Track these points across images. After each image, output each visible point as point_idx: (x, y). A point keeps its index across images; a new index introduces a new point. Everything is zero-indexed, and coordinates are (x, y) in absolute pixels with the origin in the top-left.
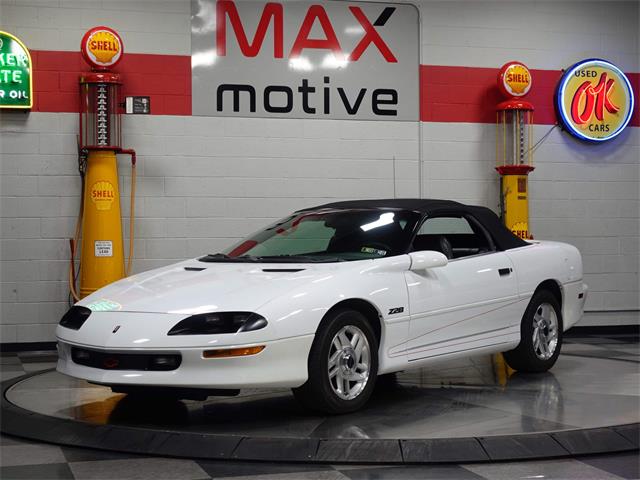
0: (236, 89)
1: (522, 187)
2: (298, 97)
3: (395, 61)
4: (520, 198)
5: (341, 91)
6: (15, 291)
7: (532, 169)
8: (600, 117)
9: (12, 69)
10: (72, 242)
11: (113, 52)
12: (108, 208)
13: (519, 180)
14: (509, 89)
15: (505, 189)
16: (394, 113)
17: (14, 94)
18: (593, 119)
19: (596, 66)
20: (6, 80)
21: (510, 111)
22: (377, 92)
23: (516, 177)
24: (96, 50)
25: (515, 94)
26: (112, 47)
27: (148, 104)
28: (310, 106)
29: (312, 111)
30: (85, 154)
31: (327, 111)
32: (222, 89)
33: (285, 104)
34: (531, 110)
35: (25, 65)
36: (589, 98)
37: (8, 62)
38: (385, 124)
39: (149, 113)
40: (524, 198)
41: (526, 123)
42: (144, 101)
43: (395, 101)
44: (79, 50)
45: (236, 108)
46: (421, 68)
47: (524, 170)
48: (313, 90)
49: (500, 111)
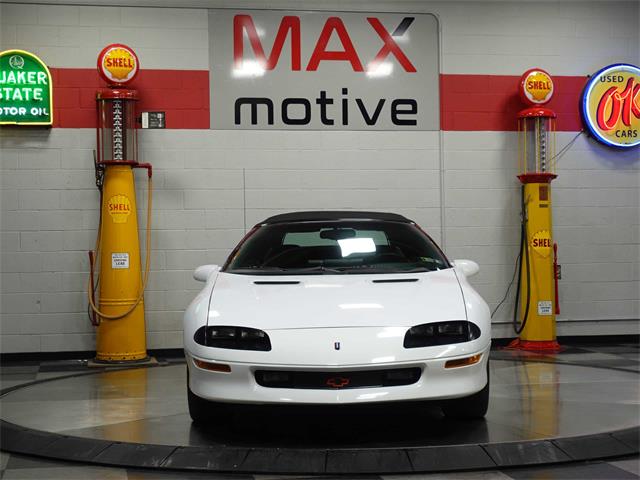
0: (254, 102)
1: (544, 194)
2: (316, 109)
3: (414, 70)
4: (541, 206)
5: (359, 102)
6: (39, 302)
7: (555, 177)
8: (626, 122)
9: (33, 87)
10: (91, 254)
11: (128, 69)
12: (125, 221)
13: (541, 189)
14: (529, 96)
15: (526, 197)
16: (413, 123)
17: (35, 111)
18: (619, 125)
19: (623, 71)
20: (27, 98)
21: (532, 119)
22: (396, 103)
23: (537, 185)
24: (112, 67)
25: (536, 101)
26: (127, 63)
27: (163, 119)
28: (328, 117)
29: (331, 122)
30: (103, 169)
31: (345, 122)
32: (239, 102)
33: (303, 116)
34: (553, 118)
35: (45, 83)
36: (615, 103)
37: (29, 80)
38: (404, 134)
39: (164, 127)
40: (546, 206)
41: (548, 130)
42: (160, 116)
43: (414, 111)
44: (95, 67)
45: (254, 121)
46: (442, 77)
47: (546, 178)
48: (331, 101)
49: (522, 119)
